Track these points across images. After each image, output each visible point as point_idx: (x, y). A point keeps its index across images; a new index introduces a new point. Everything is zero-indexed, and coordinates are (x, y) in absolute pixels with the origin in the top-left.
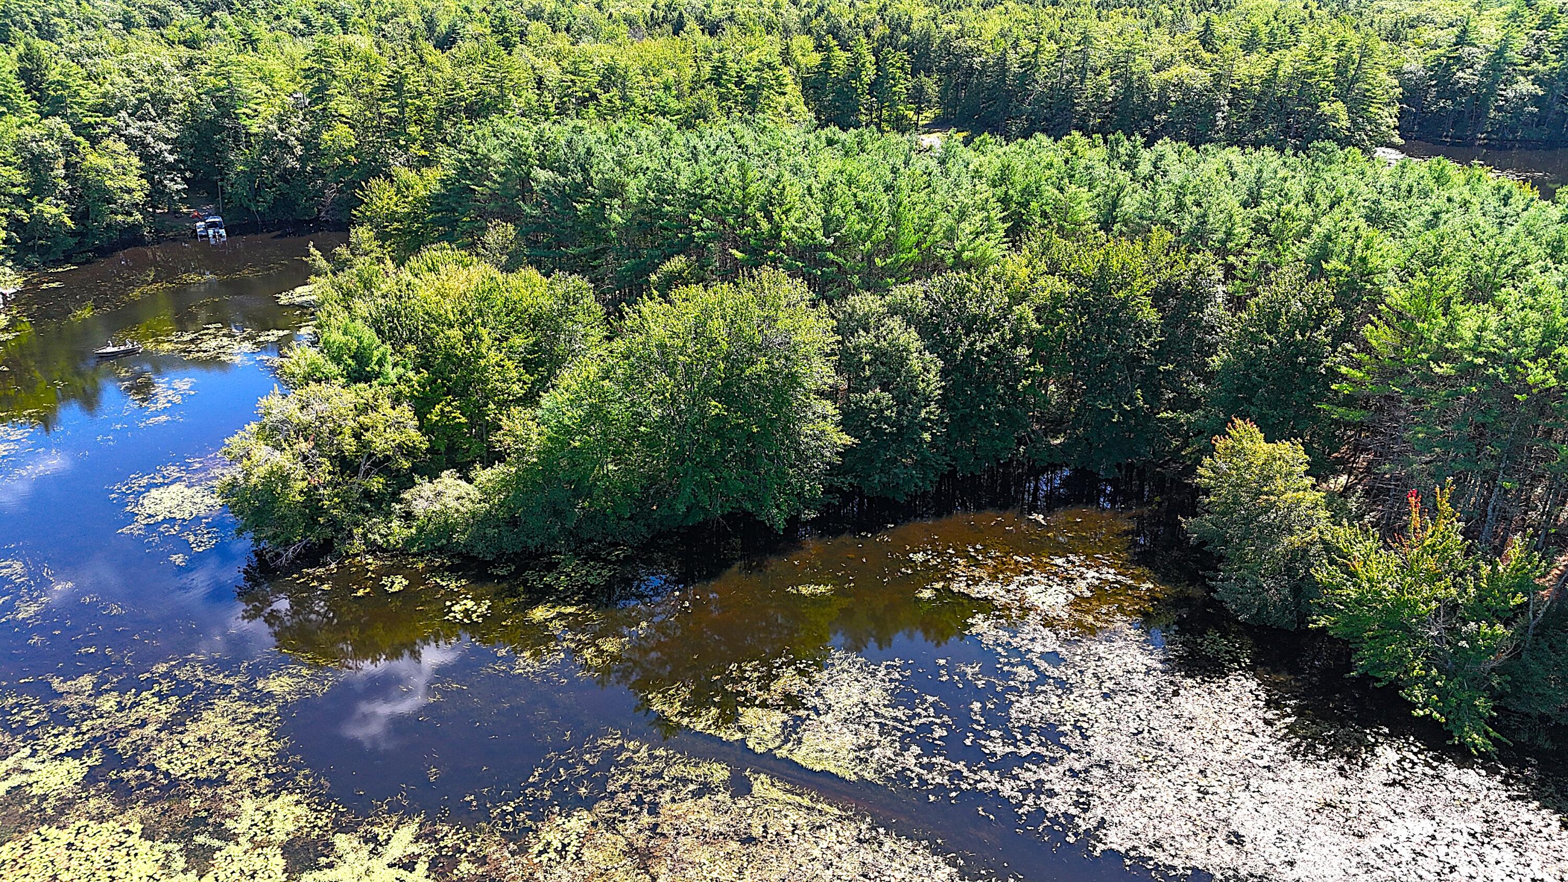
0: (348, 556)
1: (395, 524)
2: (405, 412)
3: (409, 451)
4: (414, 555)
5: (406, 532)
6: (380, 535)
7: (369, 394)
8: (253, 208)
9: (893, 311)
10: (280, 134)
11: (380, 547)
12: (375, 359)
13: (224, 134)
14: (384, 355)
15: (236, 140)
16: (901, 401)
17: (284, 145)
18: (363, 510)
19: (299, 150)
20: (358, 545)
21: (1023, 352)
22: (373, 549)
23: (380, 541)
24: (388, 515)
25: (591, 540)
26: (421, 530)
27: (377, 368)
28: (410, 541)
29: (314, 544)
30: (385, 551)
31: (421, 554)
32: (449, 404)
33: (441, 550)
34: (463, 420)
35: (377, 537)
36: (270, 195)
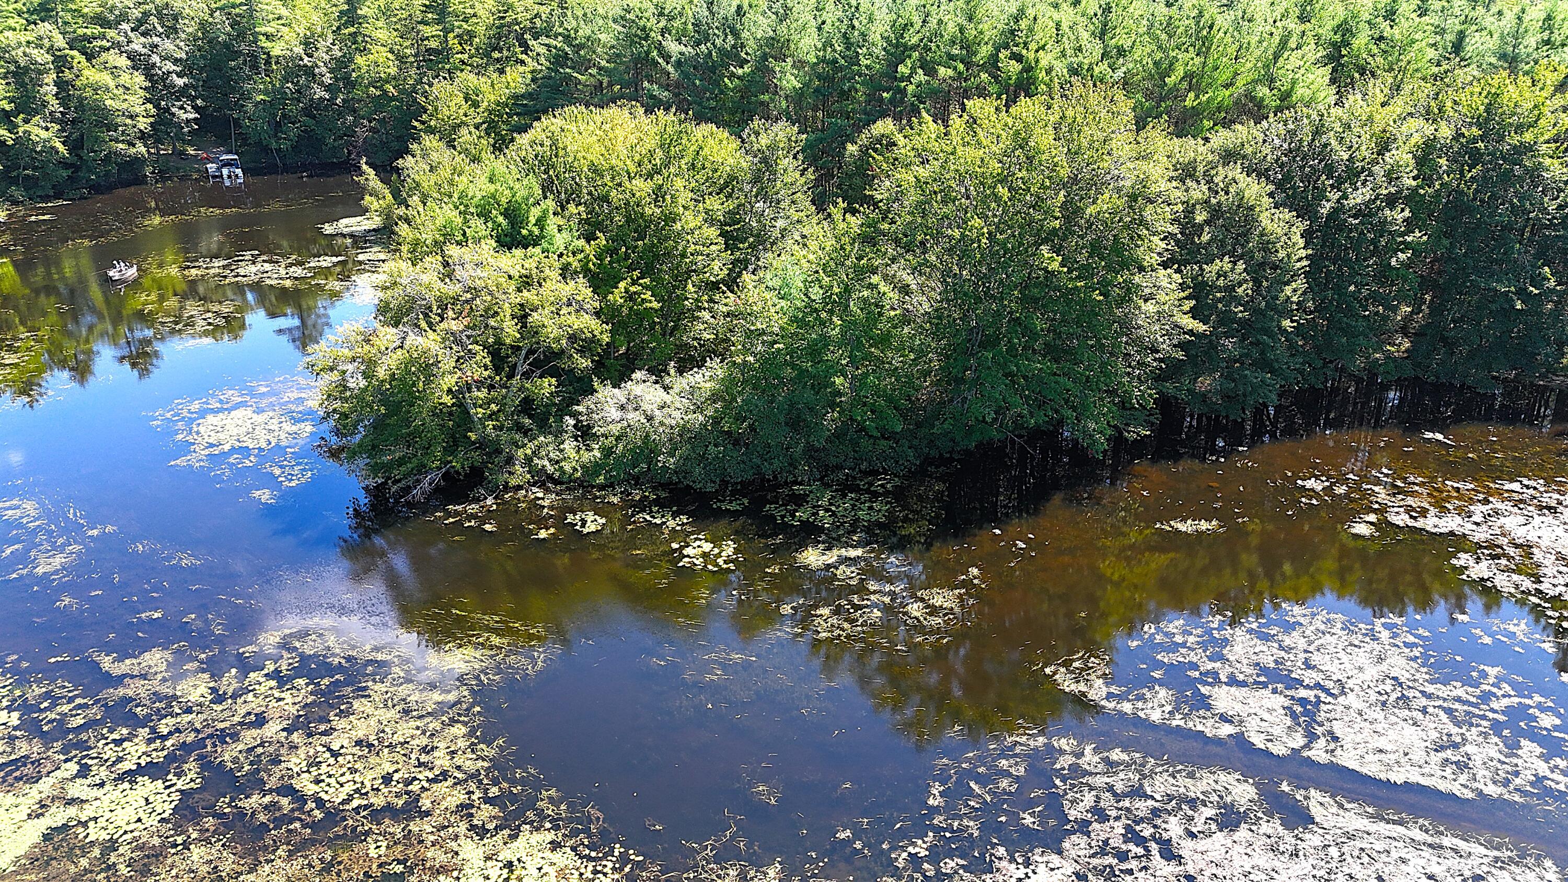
0: (506, 488)
1: (569, 446)
2: (581, 289)
3: (587, 345)
4: (602, 488)
5: (586, 456)
6: (550, 460)
7: (531, 264)
8: (274, 145)
10: (306, 59)
11: (550, 477)
12: (533, 220)
13: (241, 60)
14: (545, 212)
15: (255, 67)
16: (1256, 275)
17: (309, 72)
18: (519, 427)
19: (328, 79)
20: (520, 474)
21: (1399, 215)
22: (543, 480)
23: (550, 469)
24: (559, 433)
25: (840, 468)
26: (607, 452)
27: (536, 231)
28: (592, 469)
29: (458, 473)
30: (556, 482)
31: (609, 486)
32: (634, 283)
33: (637, 481)
34: (656, 305)
35: (546, 463)
36: (293, 131)
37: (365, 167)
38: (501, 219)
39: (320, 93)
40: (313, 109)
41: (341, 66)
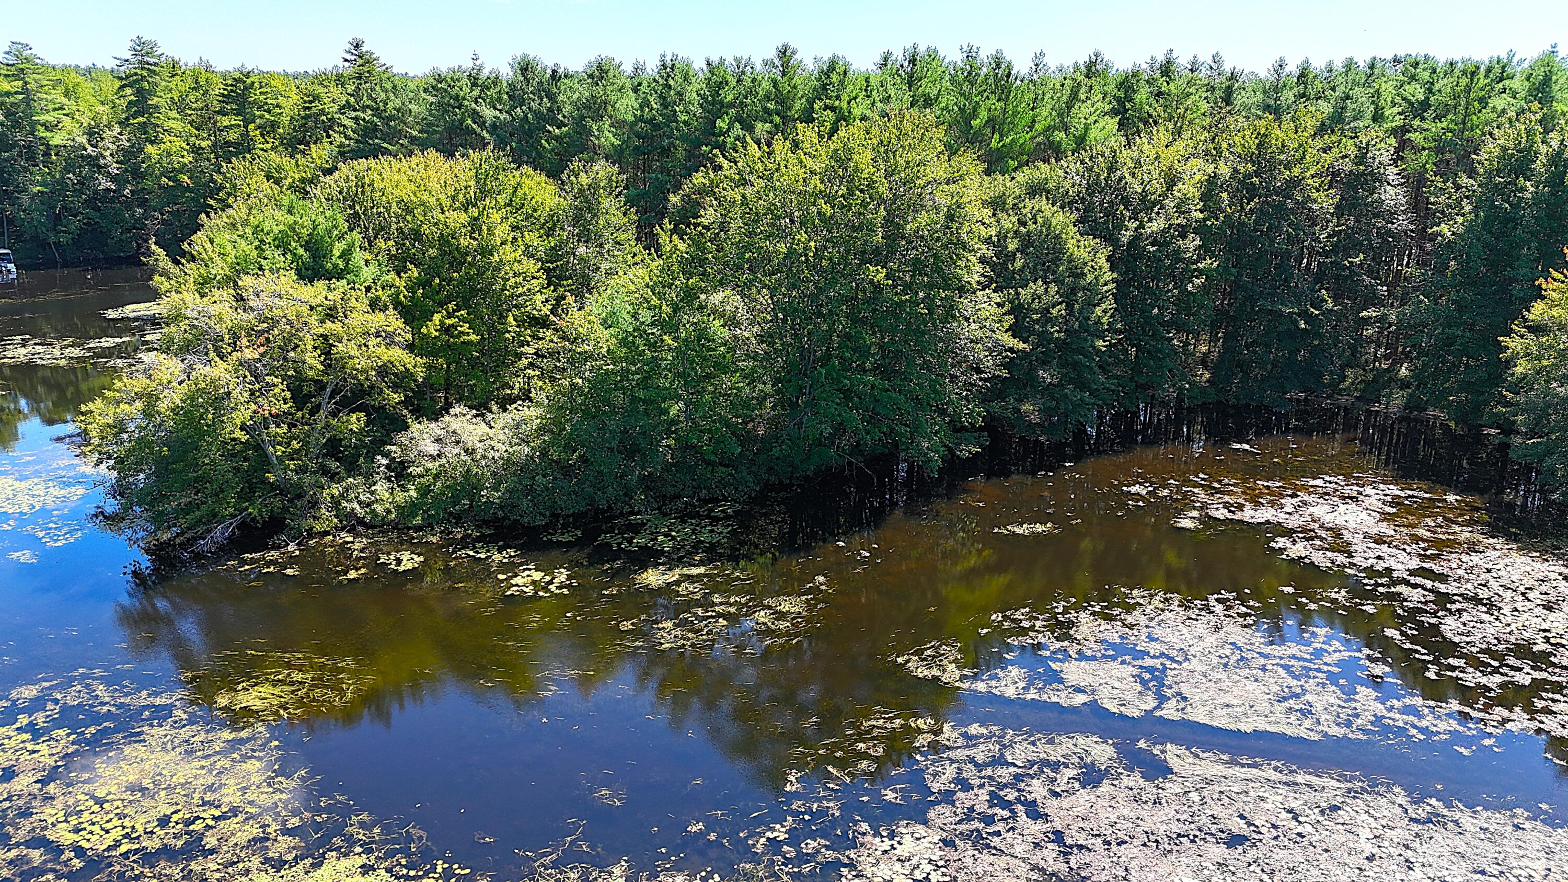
0: (311, 535)
1: (381, 488)
2: (393, 321)
3: (401, 380)
4: (418, 529)
5: (400, 497)
6: (360, 503)
7: (335, 296)
8: (52, 239)
9: (1034, 191)
10: (90, 149)
11: (361, 522)
12: (337, 253)
13: (15, 152)
14: (351, 246)
15: (32, 158)
16: (1068, 298)
17: (94, 163)
18: (325, 471)
19: (114, 169)
20: (326, 518)
22: (353, 524)
23: (360, 511)
24: (369, 476)
25: (678, 497)
26: (424, 491)
27: (341, 264)
28: (411, 508)
29: (253, 519)
30: (367, 526)
31: (428, 526)
32: (450, 316)
33: (458, 519)
34: (473, 337)
35: (355, 505)
36: (75, 223)
37: (153, 247)
38: (301, 251)
39: (105, 183)
40: (97, 200)
41: (129, 156)
